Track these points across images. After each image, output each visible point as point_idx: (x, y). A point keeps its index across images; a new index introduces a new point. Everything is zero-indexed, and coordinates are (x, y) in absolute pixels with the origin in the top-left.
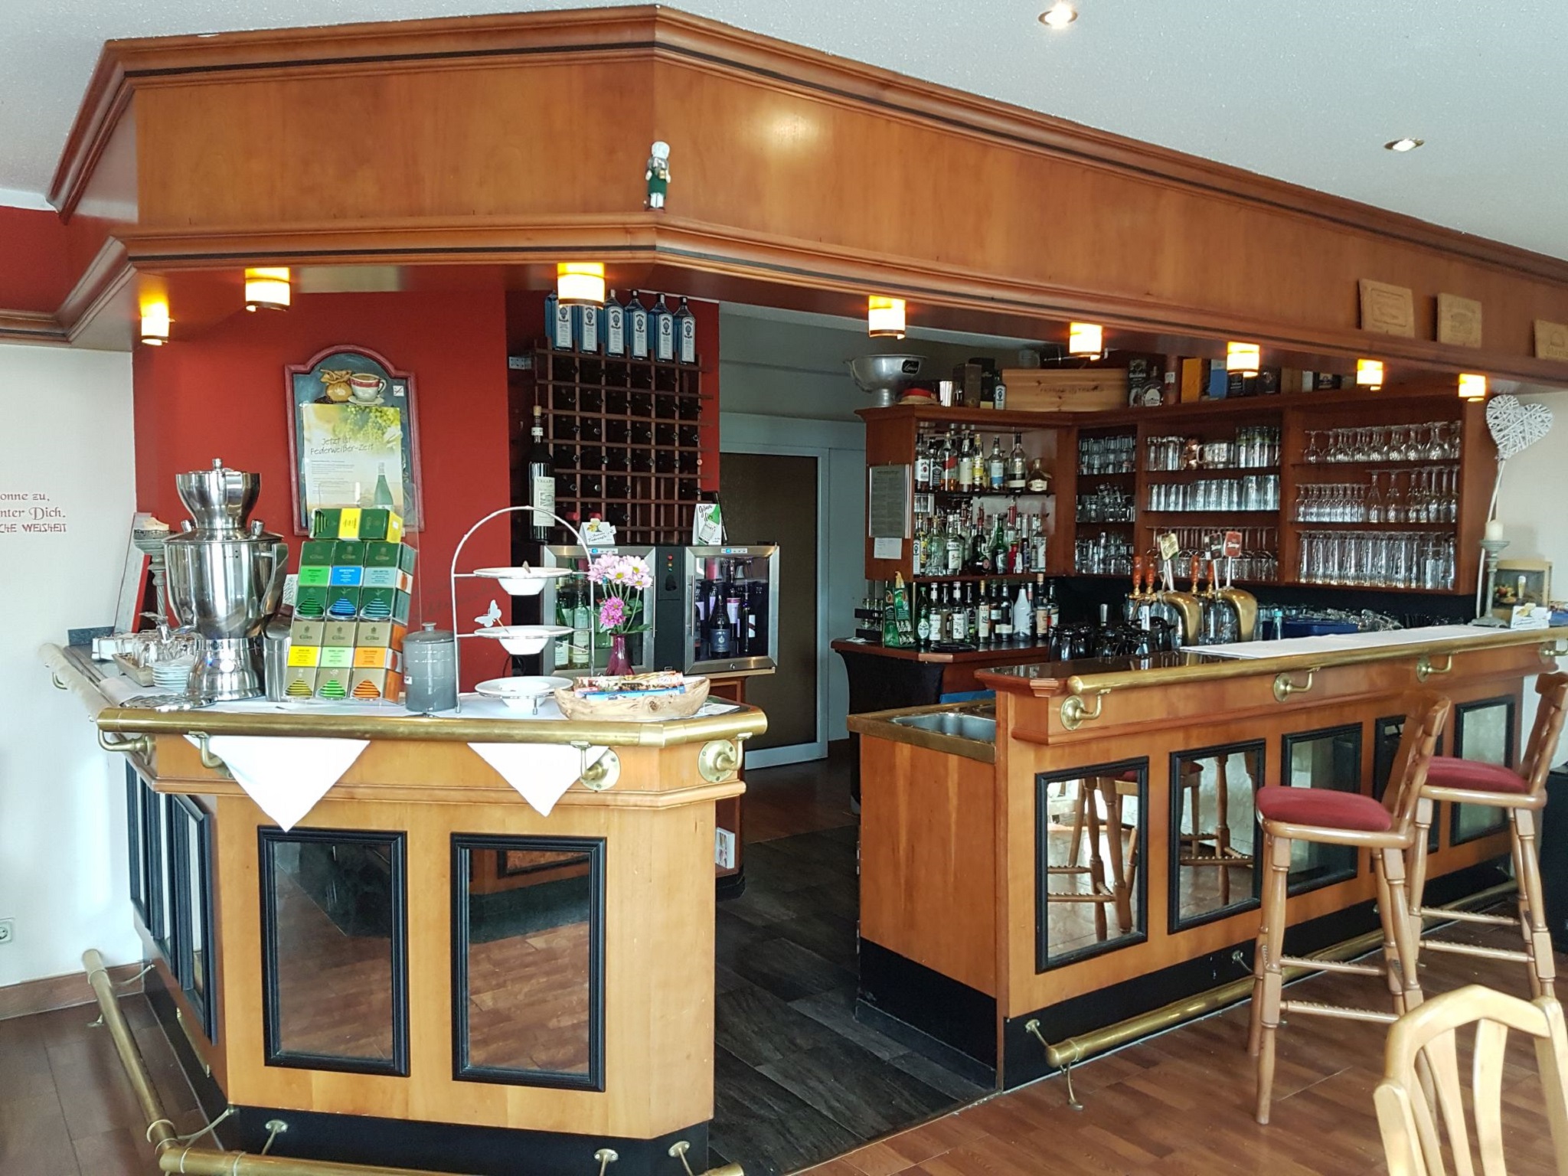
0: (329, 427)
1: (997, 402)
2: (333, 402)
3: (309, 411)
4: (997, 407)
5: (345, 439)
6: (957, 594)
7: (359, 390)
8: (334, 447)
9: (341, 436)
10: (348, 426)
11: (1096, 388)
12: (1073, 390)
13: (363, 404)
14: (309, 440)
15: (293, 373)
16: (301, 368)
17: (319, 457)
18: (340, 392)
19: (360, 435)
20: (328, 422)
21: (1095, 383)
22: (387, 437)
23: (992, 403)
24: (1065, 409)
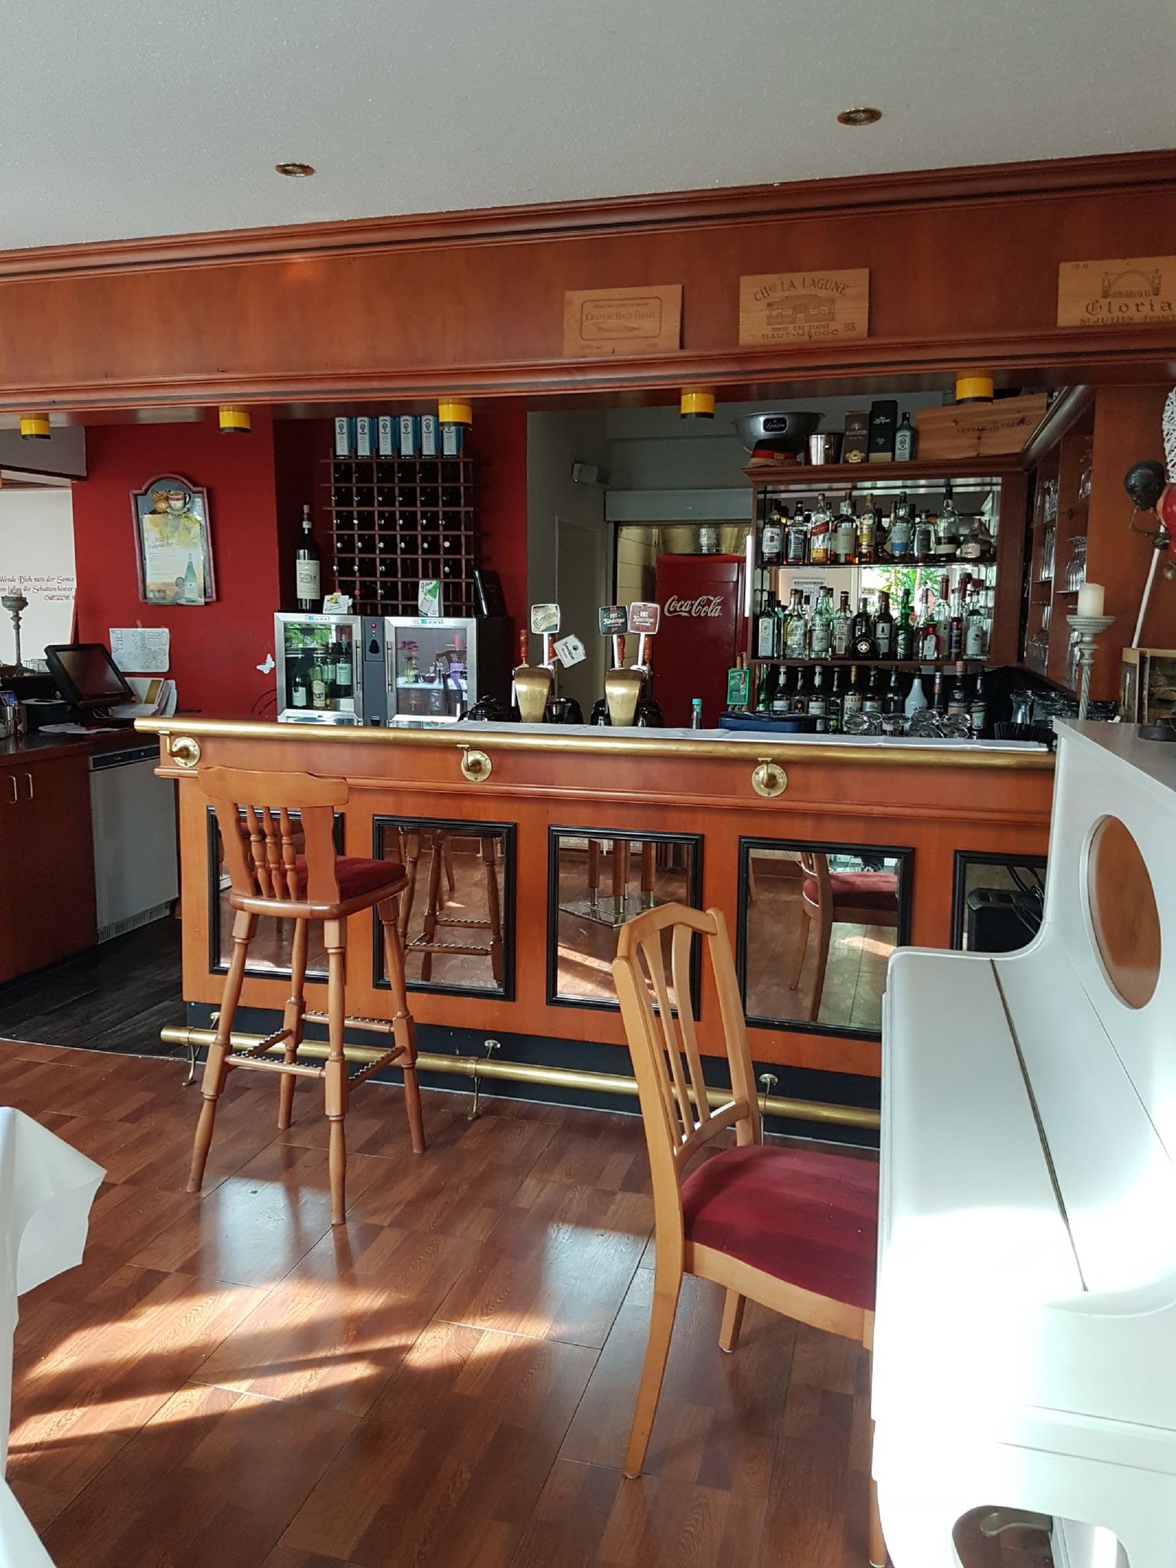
0: (157, 529)
1: (897, 452)
2: (160, 513)
3: (147, 520)
4: (897, 458)
5: (168, 538)
6: (817, 681)
7: (172, 503)
8: (162, 543)
9: (165, 535)
10: (168, 529)
11: (1022, 421)
12: (995, 427)
13: (176, 513)
14: (147, 539)
15: (136, 496)
16: (139, 492)
17: (154, 550)
18: (162, 506)
19: (176, 534)
20: (157, 526)
21: (1019, 415)
22: (192, 535)
23: (890, 454)
24: (985, 451)
